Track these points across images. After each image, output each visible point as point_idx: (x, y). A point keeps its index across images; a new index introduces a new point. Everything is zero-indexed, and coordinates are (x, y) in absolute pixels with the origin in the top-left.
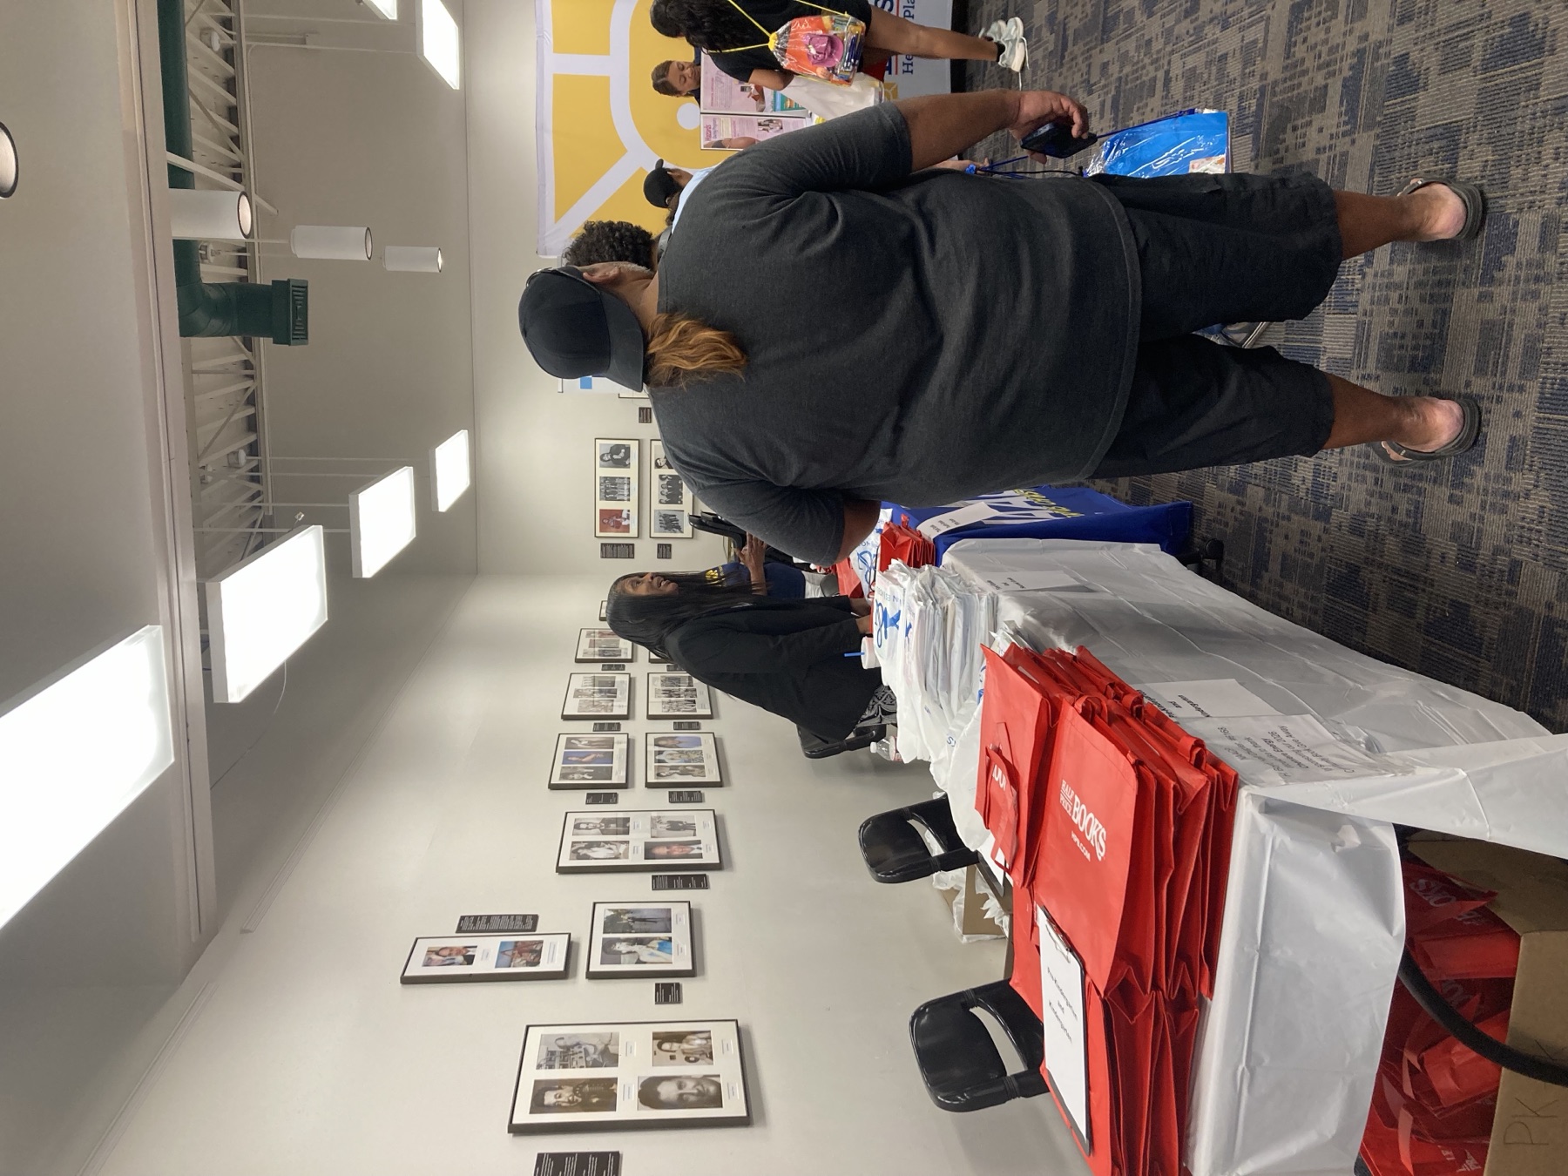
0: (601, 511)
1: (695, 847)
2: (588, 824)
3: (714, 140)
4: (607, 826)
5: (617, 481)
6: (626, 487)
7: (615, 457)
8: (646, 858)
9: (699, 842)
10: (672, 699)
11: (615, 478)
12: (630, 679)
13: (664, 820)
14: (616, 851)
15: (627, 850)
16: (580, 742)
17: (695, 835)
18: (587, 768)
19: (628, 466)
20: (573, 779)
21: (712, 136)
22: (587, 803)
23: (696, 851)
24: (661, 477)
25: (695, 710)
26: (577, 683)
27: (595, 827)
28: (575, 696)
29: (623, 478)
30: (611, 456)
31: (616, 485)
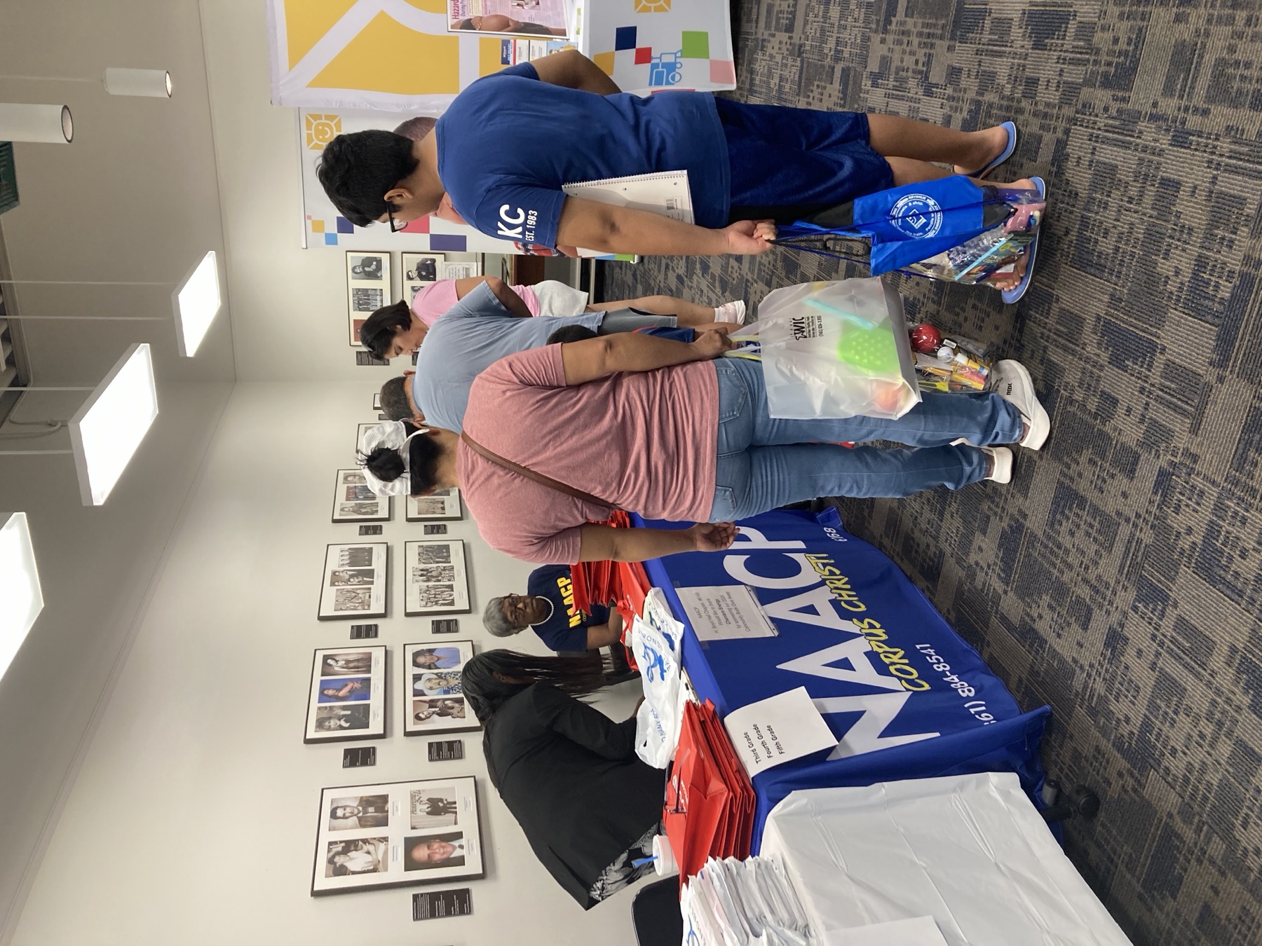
0: (355, 321)
1: (456, 843)
2: (344, 808)
3: (462, 18)
4: (365, 812)
5: (370, 292)
6: (379, 298)
7: (367, 269)
8: (407, 869)
9: (459, 835)
10: (431, 584)
11: (367, 290)
12: (387, 547)
13: (425, 798)
14: (374, 856)
15: (386, 853)
16: (337, 661)
17: (456, 823)
18: (344, 708)
19: (379, 278)
20: (329, 729)
21: (460, 12)
22: (344, 767)
23: (457, 853)
24: (413, 288)
25: (452, 603)
26: (337, 561)
27: (353, 814)
28: (333, 584)
29: (376, 290)
30: (363, 268)
31: (369, 296)
